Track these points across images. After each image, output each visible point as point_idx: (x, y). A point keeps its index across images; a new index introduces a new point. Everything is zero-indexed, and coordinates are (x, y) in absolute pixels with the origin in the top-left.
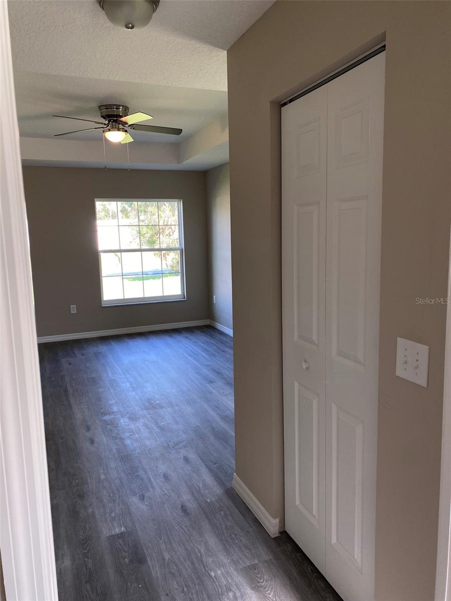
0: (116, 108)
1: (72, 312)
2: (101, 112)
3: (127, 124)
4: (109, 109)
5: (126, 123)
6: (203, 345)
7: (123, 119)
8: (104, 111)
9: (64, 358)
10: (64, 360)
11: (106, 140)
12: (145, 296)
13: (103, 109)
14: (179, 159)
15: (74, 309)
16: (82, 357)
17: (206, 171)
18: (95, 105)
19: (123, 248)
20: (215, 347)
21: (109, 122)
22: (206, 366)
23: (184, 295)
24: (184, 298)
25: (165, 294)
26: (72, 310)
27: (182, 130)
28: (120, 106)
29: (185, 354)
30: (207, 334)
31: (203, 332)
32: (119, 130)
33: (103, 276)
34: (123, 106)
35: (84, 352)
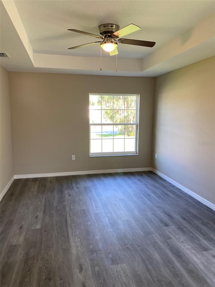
0: (111, 26)
1: (73, 159)
2: (100, 30)
3: (119, 38)
4: (106, 27)
5: (117, 37)
6: (151, 187)
7: (115, 34)
8: (102, 28)
9: (66, 190)
10: (66, 192)
11: (103, 50)
12: (114, 151)
13: (101, 28)
14: (142, 69)
15: (74, 157)
16: (77, 190)
17: (156, 77)
18: (96, 24)
19: (103, 123)
20: (160, 191)
21: (105, 37)
22: (158, 207)
23: (137, 152)
24: (137, 154)
25: (126, 151)
26: (72, 158)
27: (155, 42)
28: (114, 24)
29: (141, 194)
30: (151, 178)
31: (148, 176)
32: (112, 42)
33: (91, 139)
34: (116, 25)
35: (78, 186)
